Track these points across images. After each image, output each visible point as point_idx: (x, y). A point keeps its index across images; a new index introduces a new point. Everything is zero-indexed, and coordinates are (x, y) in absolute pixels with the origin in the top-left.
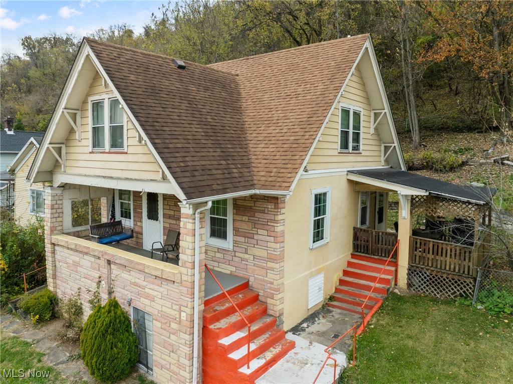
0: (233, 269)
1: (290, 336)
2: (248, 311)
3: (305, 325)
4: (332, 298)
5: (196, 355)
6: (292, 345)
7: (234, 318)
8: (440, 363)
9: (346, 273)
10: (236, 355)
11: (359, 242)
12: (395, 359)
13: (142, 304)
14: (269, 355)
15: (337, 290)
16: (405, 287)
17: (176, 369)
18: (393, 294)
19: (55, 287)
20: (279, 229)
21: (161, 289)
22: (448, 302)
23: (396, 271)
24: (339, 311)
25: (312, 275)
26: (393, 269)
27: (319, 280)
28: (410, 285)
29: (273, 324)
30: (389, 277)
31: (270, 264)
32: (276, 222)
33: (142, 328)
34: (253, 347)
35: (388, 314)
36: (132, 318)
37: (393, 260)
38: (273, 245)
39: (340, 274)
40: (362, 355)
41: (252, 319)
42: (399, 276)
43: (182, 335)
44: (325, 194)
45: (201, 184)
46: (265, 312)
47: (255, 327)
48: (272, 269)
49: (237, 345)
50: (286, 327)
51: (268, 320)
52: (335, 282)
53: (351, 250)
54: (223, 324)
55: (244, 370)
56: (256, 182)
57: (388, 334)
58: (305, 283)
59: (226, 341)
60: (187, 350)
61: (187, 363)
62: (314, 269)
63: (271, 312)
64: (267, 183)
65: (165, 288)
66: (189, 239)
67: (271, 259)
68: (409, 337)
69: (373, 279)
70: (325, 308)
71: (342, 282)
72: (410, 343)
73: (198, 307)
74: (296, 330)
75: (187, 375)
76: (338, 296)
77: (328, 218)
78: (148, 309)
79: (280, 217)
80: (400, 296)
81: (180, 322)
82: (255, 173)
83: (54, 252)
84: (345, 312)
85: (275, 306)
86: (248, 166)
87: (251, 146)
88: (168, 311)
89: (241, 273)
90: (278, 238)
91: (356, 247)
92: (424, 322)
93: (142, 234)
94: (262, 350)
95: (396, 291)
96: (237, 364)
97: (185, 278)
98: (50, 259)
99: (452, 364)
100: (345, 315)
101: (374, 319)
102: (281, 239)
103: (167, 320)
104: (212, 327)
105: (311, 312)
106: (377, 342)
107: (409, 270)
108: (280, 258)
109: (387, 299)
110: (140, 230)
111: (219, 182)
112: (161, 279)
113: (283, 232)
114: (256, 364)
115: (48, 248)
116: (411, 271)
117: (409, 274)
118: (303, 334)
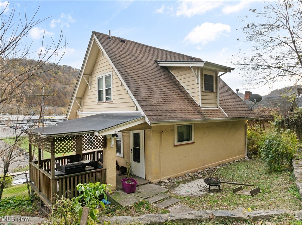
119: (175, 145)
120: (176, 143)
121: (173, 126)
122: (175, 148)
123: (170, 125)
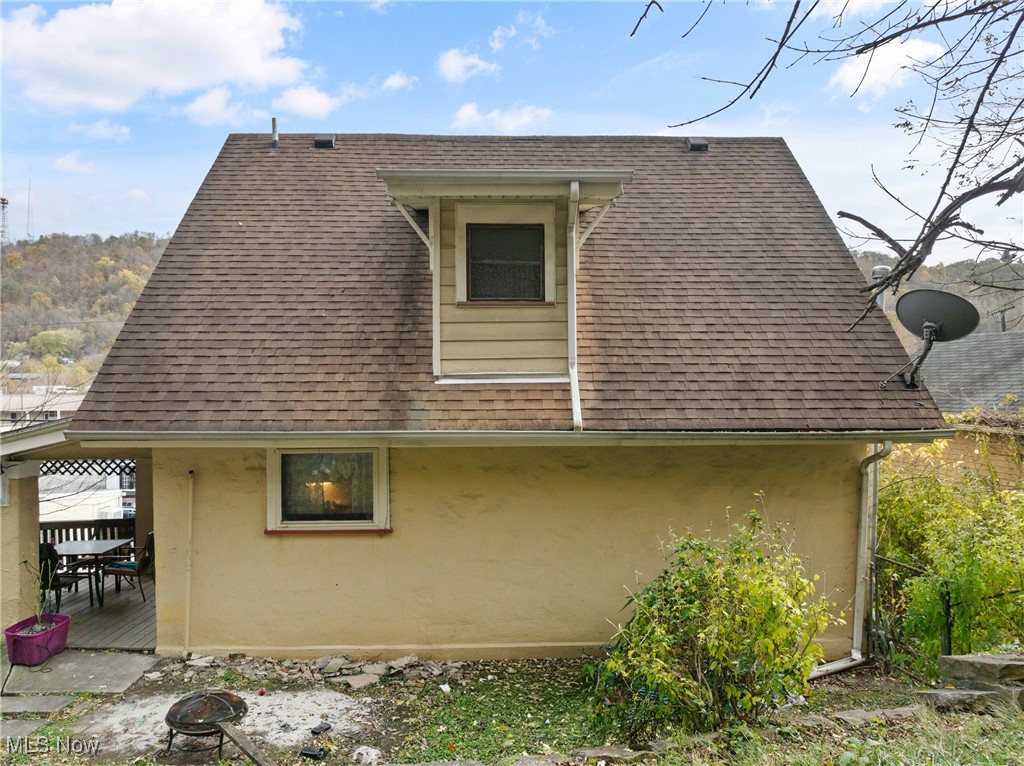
119: (269, 529)
120: (274, 521)
121: (261, 453)
122: (273, 542)
123: (243, 450)
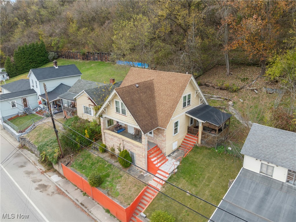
0: (154, 142)
1: (167, 158)
2: (157, 152)
3: (171, 154)
4: (180, 146)
5: (146, 162)
6: (168, 160)
7: (154, 155)
8: (201, 164)
9: (185, 139)
10: (155, 163)
11: (189, 130)
12: (190, 164)
13: (133, 151)
14: (162, 162)
15: (182, 144)
16: (200, 144)
17: (142, 165)
18: (196, 146)
19: (105, 143)
20: (164, 134)
21: (138, 149)
22: (209, 149)
23: (198, 139)
24: (181, 150)
25: (174, 142)
26: (197, 139)
27: (176, 142)
28: (201, 143)
29: (163, 155)
30: (195, 141)
31: (162, 142)
32: (164, 133)
33: (133, 156)
34: (158, 161)
35: (193, 152)
36: (130, 153)
37: (197, 136)
38: (163, 138)
39: (183, 140)
40: (183, 162)
41: (158, 155)
42: (199, 141)
43: (143, 159)
44: (178, 122)
45: (146, 129)
46: (161, 152)
47: (159, 156)
48: (163, 143)
49: (155, 161)
50: (166, 155)
51: (162, 154)
52: (181, 141)
53: (187, 132)
54: (152, 156)
55: (157, 166)
56: (159, 125)
57: (191, 157)
58: (172, 144)
59: (153, 160)
60: (144, 162)
61: (145, 164)
62: (174, 141)
63: (163, 152)
64: (161, 125)
65: (138, 148)
66: (144, 140)
67: (163, 141)
68: (196, 158)
69: (191, 141)
70: (178, 150)
71: (183, 142)
72: (195, 160)
73: (146, 153)
74: (169, 156)
75: (145, 167)
76: (182, 146)
77: (179, 127)
78: (134, 152)
79: (165, 132)
80: (198, 147)
81: (142, 156)
82: (158, 122)
83: (104, 134)
84: (183, 150)
85: (164, 151)
86: (157, 120)
87: (158, 112)
88: (140, 153)
89: (156, 143)
90: (164, 136)
91: (188, 132)
92: (201, 154)
93: (127, 128)
94: (160, 161)
95: (197, 145)
96: (155, 165)
97: (143, 147)
98: (104, 136)
99: (203, 165)
100: (182, 151)
101: (189, 153)
102: (165, 136)
103: (139, 155)
104: (149, 157)
105: (173, 151)
106: (188, 159)
107: (201, 139)
108: (165, 140)
109: (194, 147)
110: (127, 127)
111: (150, 127)
112: (137, 147)
113: (166, 135)
114: (159, 164)
115: (102, 133)
116: (202, 140)
117: (201, 141)
118: (171, 157)
